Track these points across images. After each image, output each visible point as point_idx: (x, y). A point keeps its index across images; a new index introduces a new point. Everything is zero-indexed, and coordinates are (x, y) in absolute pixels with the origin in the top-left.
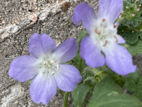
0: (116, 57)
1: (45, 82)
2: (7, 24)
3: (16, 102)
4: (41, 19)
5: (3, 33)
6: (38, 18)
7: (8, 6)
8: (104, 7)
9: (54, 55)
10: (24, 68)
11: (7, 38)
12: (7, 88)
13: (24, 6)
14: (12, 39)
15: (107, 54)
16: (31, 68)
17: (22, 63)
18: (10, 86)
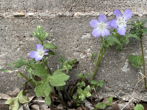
0: (121, 29)
1: (98, 31)
2: (97, 12)
3: (86, 39)
4: (108, 15)
5: (94, 14)
6: (107, 14)
7: (100, 7)
8: (125, 14)
9: (105, 24)
10: (94, 23)
11: (94, 16)
12: (86, 33)
13: (105, 9)
14: (96, 17)
15: (119, 28)
16: (96, 24)
17: (94, 21)
18: (87, 32)
